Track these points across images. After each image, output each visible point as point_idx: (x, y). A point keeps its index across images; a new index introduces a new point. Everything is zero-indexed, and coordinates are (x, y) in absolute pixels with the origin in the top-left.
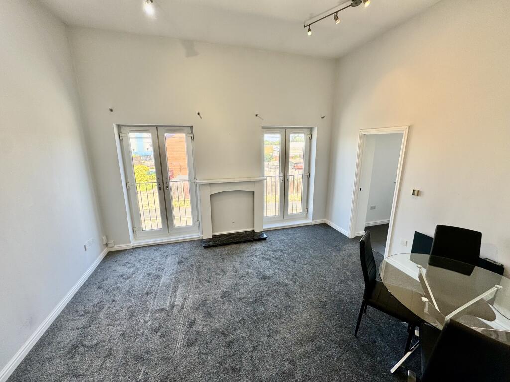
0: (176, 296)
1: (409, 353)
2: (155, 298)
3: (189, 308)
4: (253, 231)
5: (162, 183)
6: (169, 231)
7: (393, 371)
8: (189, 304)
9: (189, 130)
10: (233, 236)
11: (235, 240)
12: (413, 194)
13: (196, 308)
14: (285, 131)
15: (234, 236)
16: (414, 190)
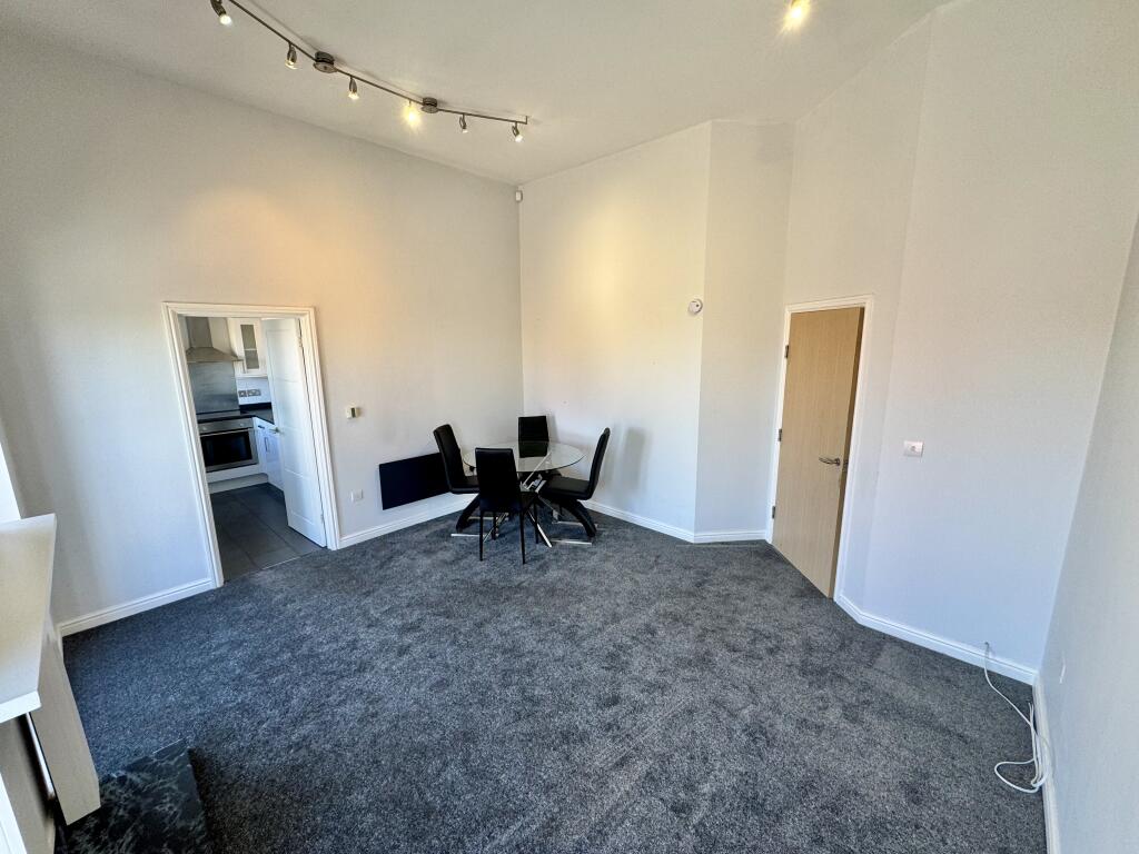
12: (353, 416)
16: (352, 409)
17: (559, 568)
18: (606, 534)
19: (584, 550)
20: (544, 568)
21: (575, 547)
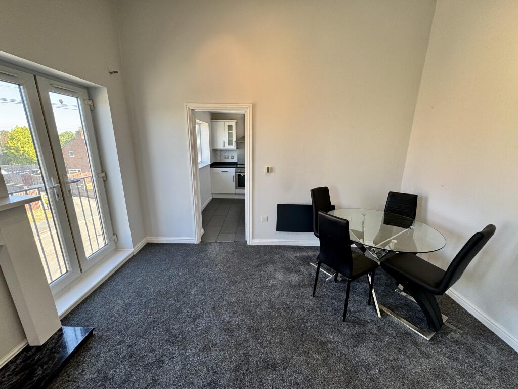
4: (28, 348)
12: (268, 172)
16: (267, 168)
17: (376, 350)
18: (456, 336)
19: (416, 343)
20: (359, 339)
21: (406, 333)
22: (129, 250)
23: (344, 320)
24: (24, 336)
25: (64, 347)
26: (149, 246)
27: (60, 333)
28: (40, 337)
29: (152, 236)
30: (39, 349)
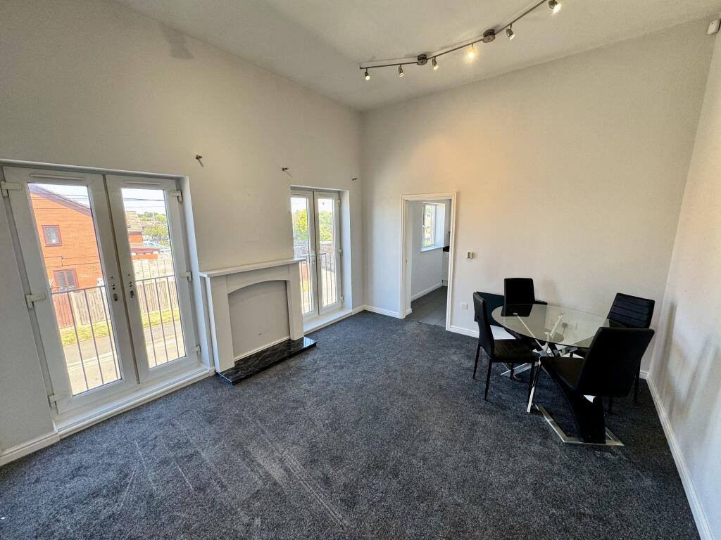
0: (259, 465)
1: (533, 389)
2: (222, 486)
3: (299, 468)
4: (290, 340)
5: (118, 286)
6: (138, 380)
7: (529, 411)
8: (293, 462)
9: (173, 185)
10: (266, 354)
11: (276, 359)
12: (469, 257)
13: (311, 461)
14: (313, 194)
15: (268, 353)
16: (469, 253)
22: (349, 311)
23: (485, 399)
24: (289, 334)
25: (303, 344)
26: (365, 312)
27: (302, 339)
28: (295, 337)
29: (368, 305)
30: (294, 341)
